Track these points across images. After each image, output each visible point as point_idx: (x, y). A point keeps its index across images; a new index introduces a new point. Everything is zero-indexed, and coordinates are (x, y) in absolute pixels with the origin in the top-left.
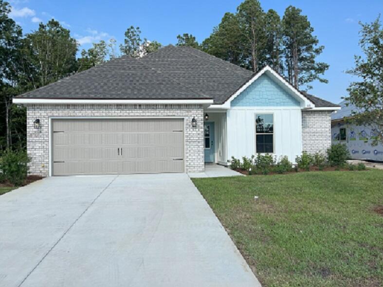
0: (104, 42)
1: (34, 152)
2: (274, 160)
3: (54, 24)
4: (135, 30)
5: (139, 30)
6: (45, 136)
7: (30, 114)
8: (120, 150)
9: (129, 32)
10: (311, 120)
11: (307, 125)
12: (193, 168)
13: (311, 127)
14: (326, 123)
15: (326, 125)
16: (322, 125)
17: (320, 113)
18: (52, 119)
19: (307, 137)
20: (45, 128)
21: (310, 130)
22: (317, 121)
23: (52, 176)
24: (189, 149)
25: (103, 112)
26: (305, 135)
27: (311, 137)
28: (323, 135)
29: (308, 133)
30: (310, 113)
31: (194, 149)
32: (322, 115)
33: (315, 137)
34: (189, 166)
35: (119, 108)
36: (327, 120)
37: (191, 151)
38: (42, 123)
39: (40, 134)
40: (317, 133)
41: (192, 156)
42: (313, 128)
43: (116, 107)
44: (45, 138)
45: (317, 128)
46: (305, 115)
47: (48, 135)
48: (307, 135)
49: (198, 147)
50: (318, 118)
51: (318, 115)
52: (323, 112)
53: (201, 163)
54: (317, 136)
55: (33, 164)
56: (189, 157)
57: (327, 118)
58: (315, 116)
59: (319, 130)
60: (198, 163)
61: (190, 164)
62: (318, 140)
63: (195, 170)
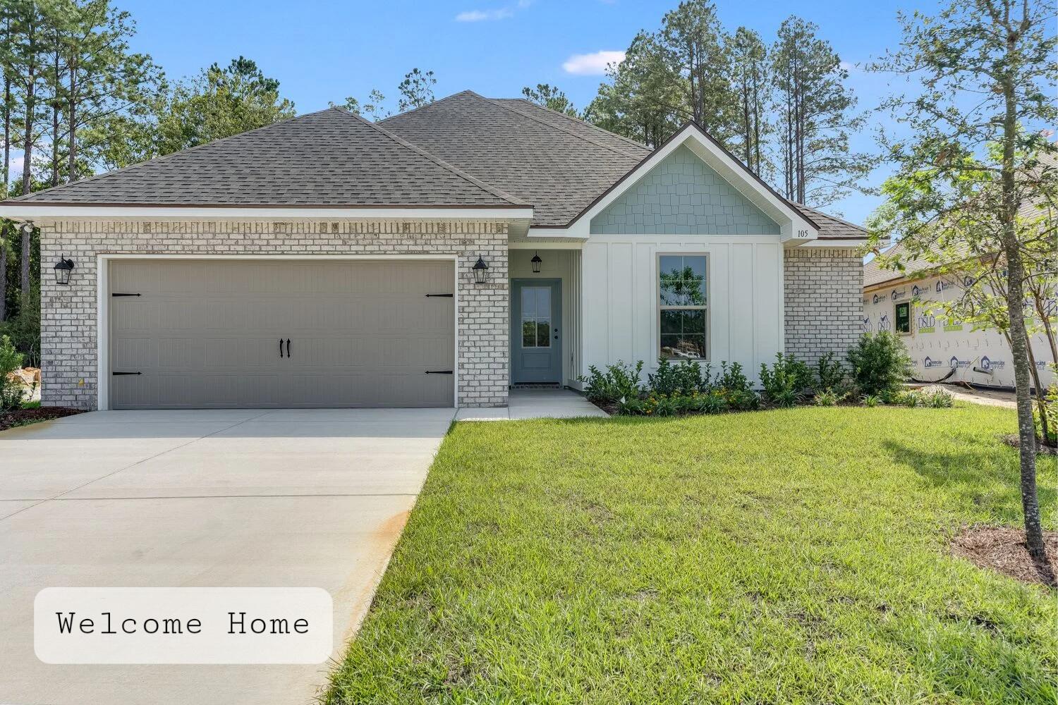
0: (353, 101)
1: (59, 346)
2: (703, 377)
3: (244, 67)
4: (424, 76)
5: (433, 77)
6: (87, 305)
7: (49, 247)
8: (285, 344)
9: (407, 82)
10: (811, 274)
11: (801, 287)
12: (477, 394)
13: (810, 291)
14: (851, 282)
15: (850, 287)
16: (840, 287)
17: (836, 254)
18: (109, 260)
19: (799, 318)
20: (87, 282)
21: (807, 300)
22: (827, 275)
23: (109, 409)
24: (466, 344)
25: (237, 244)
26: (796, 314)
27: (810, 318)
28: (844, 314)
29: (801, 309)
30: (809, 256)
31: (481, 344)
32: (840, 260)
33: (821, 318)
34: (466, 389)
35: (280, 233)
36: (854, 273)
37: (472, 349)
38: (80, 271)
39: (74, 299)
40: (826, 307)
41: (475, 363)
42: (815, 295)
43: (271, 229)
44: (88, 311)
45: (826, 295)
46: (795, 260)
47: (96, 302)
48: (800, 314)
49: (491, 338)
50: (829, 269)
51: (830, 260)
52: (844, 254)
53: (498, 383)
54: (827, 316)
55: (56, 377)
56: (466, 366)
57: (855, 269)
58: (822, 265)
59: (833, 300)
60: (491, 383)
61: (468, 386)
62: (829, 327)
63: (482, 400)
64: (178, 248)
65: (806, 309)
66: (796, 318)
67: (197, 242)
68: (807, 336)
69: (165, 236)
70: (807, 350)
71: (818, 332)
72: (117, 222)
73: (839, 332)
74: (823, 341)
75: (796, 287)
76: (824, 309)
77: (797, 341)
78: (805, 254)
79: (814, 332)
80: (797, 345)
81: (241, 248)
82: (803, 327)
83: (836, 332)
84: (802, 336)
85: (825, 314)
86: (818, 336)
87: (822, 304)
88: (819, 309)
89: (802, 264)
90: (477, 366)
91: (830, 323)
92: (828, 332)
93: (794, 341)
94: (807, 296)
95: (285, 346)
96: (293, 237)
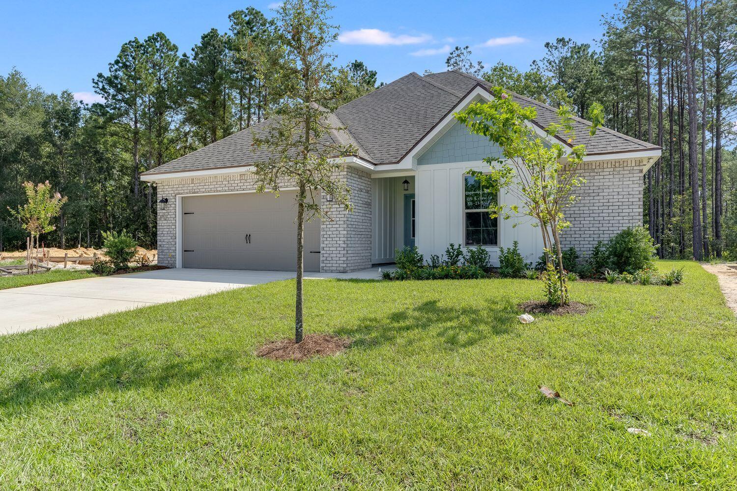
1: (163, 238)
6: (173, 219)
7: (160, 193)
10: (595, 181)
11: (586, 191)
12: (330, 265)
13: (594, 194)
14: (631, 186)
15: (630, 190)
16: (621, 190)
17: (617, 165)
18: (182, 197)
19: (585, 215)
20: (172, 208)
21: (591, 201)
22: (609, 182)
23: (183, 268)
24: (325, 236)
25: (225, 186)
26: (582, 212)
27: (594, 215)
28: (624, 211)
29: (587, 208)
30: (594, 167)
31: (333, 236)
32: (621, 169)
33: (604, 215)
34: (325, 262)
35: (242, 179)
36: (635, 179)
37: (328, 239)
38: (170, 203)
39: (168, 216)
40: (609, 206)
41: (329, 247)
42: (599, 198)
43: (239, 178)
44: (173, 222)
45: (608, 197)
46: (581, 171)
47: (175, 217)
48: (585, 212)
49: (338, 233)
50: (611, 177)
51: (612, 169)
52: (625, 164)
53: (341, 259)
54: (609, 213)
55: (162, 252)
56: (325, 249)
57: (635, 175)
58: (605, 173)
59: (615, 200)
60: (338, 259)
61: (326, 260)
62: (611, 222)
63: (333, 268)
64: (204, 190)
65: (591, 208)
66: (582, 215)
67: (211, 187)
68: (591, 229)
69: (198, 185)
70: (592, 239)
71: (601, 225)
72: (182, 179)
73: (620, 225)
74: (605, 232)
75: (582, 191)
76: (606, 208)
77: (583, 232)
78: (590, 167)
79: (597, 225)
80: (582, 236)
81: (227, 188)
82: (588, 222)
83: (617, 225)
84: (587, 229)
85: (607, 211)
86: (601, 229)
87: (605, 204)
88: (602, 208)
89: (588, 174)
90: (331, 249)
91: (612, 218)
92: (610, 225)
93: (580, 232)
94: (592, 198)
95: (248, 238)
96: (248, 181)
